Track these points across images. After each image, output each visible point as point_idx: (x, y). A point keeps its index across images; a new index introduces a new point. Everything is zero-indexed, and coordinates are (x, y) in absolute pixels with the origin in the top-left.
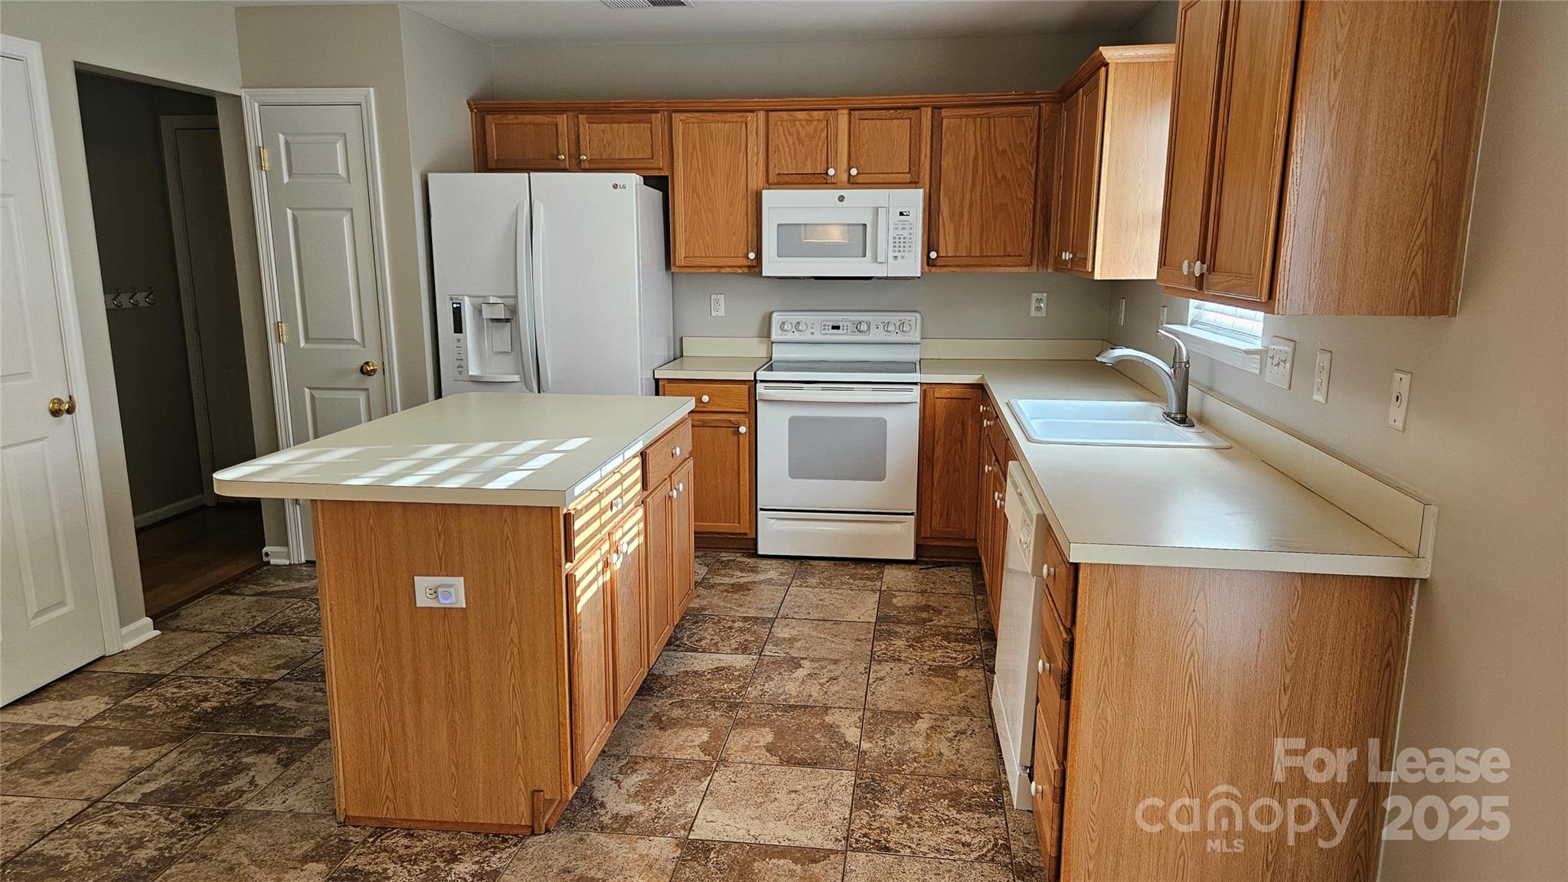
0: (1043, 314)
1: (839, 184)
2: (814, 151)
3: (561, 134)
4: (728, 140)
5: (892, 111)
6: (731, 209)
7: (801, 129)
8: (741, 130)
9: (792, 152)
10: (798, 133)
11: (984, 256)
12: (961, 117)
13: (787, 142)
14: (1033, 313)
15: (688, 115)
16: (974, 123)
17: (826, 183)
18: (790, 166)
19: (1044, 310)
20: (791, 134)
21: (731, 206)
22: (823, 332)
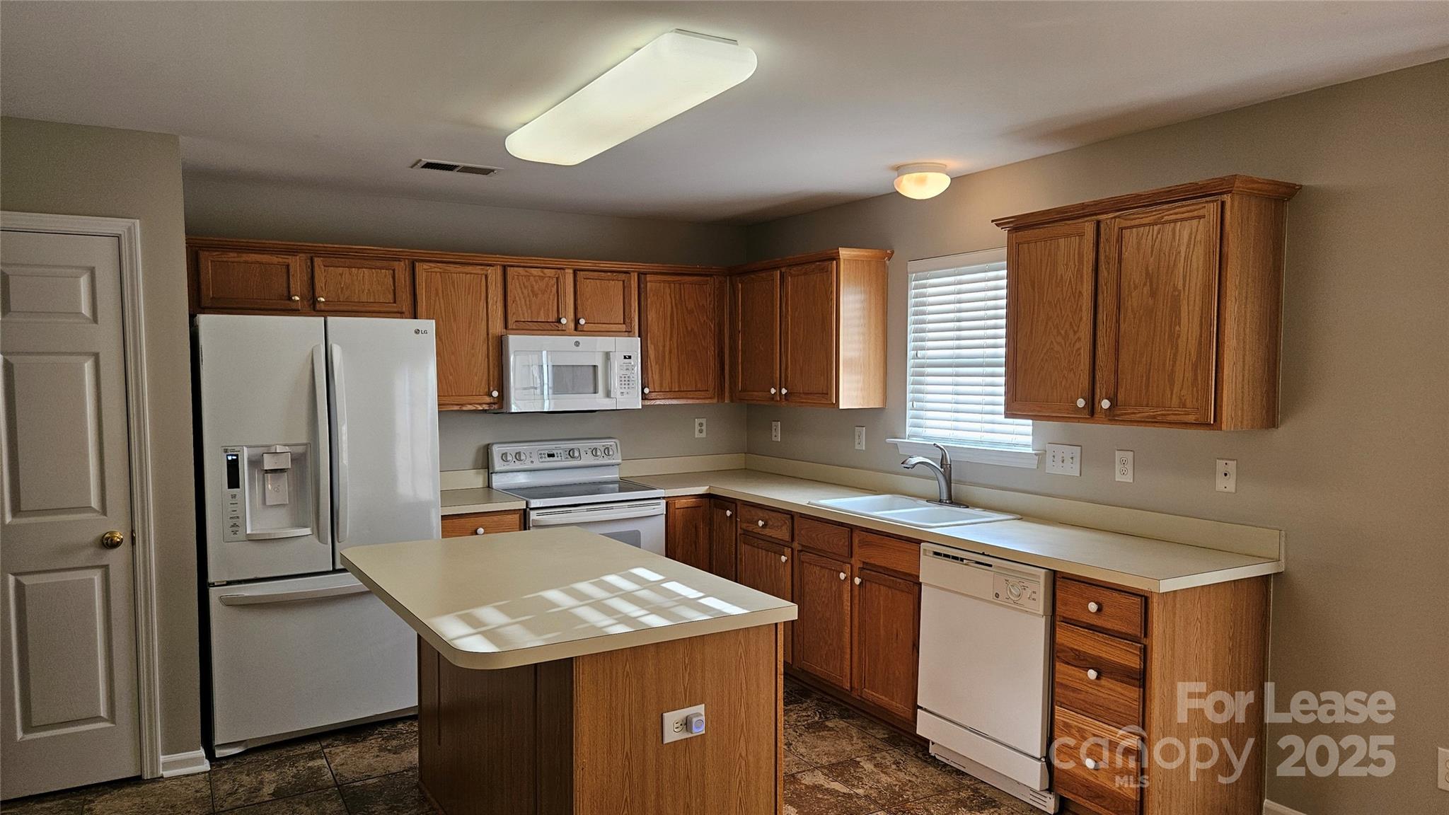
0: (704, 435)
1: (568, 331)
2: (547, 303)
3: (293, 275)
4: (469, 289)
5: (609, 274)
6: (472, 351)
7: (534, 284)
8: (481, 281)
9: (528, 303)
10: (532, 287)
11: (681, 391)
12: (660, 282)
13: (523, 293)
14: (697, 435)
15: (432, 265)
16: (670, 287)
17: (558, 330)
18: (526, 314)
19: (705, 431)
20: (525, 287)
21: (473, 349)
22: (541, 460)
